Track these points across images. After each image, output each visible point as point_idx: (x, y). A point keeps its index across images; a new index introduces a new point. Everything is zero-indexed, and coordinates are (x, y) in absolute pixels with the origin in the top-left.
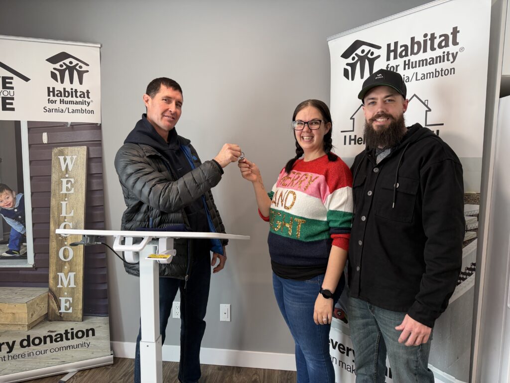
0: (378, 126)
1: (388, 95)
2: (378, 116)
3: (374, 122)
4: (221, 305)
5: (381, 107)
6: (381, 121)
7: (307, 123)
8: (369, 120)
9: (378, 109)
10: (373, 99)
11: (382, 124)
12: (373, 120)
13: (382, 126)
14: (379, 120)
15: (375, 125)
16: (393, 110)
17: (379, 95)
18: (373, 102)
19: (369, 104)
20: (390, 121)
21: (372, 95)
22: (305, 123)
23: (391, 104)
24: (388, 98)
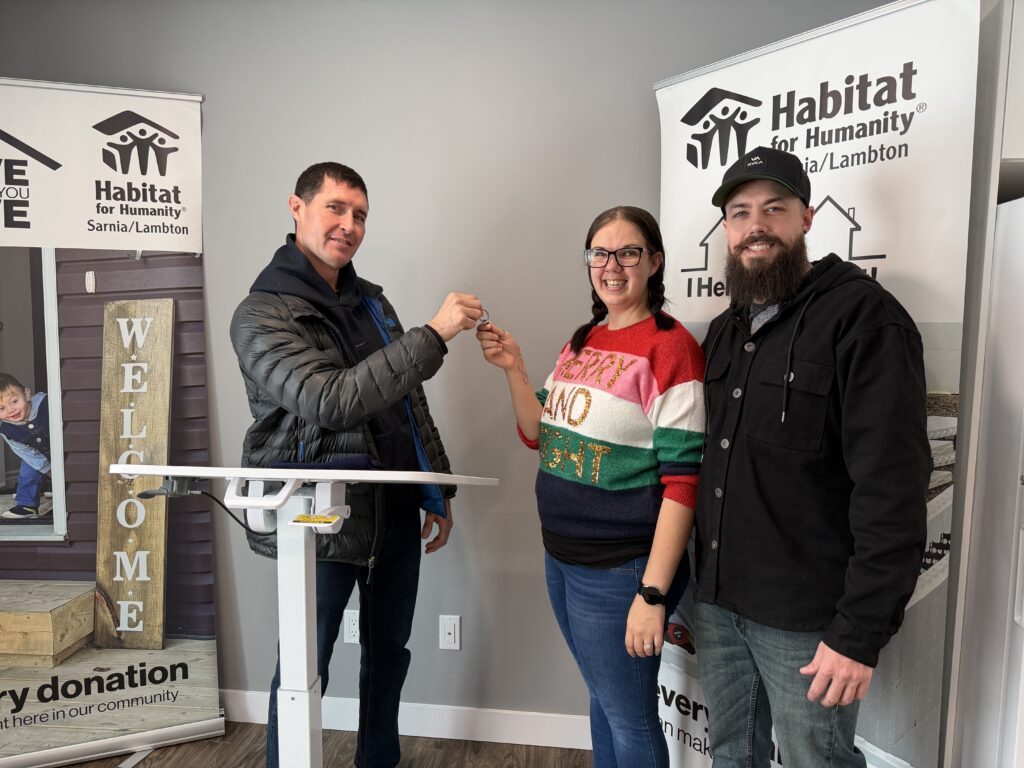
0: (752, 260)
1: (773, 197)
2: (753, 240)
3: (745, 252)
4: (441, 616)
5: (759, 223)
6: (757, 249)
7: (614, 253)
8: (735, 247)
9: (751, 226)
10: (741, 205)
11: (759, 255)
12: (743, 247)
13: (760, 260)
14: (755, 247)
15: (746, 258)
16: (784, 229)
17: (754, 199)
18: (742, 213)
19: (735, 216)
20: (776, 251)
21: (741, 199)
22: (610, 253)
23: (778, 216)
24: (773, 205)
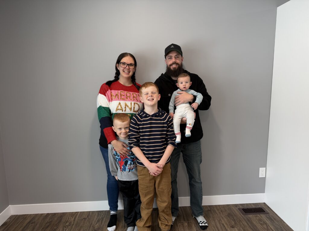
0: (173, 68)
1: (176, 54)
8: (169, 65)
9: (173, 61)
10: (170, 56)
12: (171, 65)
13: (175, 68)
14: (173, 65)
15: (172, 68)
16: (178, 61)
17: (173, 55)
18: (170, 58)
19: (169, 58)
20: (178, 66)
21: (170, 55)
23: (178, 58)
24: (177, 56)
